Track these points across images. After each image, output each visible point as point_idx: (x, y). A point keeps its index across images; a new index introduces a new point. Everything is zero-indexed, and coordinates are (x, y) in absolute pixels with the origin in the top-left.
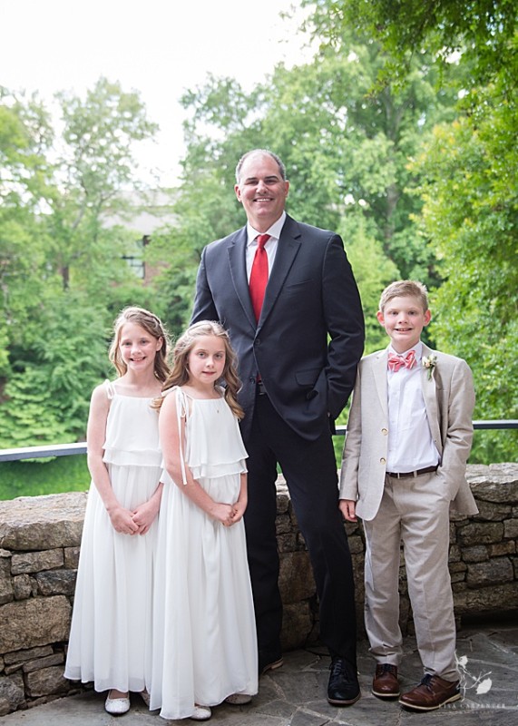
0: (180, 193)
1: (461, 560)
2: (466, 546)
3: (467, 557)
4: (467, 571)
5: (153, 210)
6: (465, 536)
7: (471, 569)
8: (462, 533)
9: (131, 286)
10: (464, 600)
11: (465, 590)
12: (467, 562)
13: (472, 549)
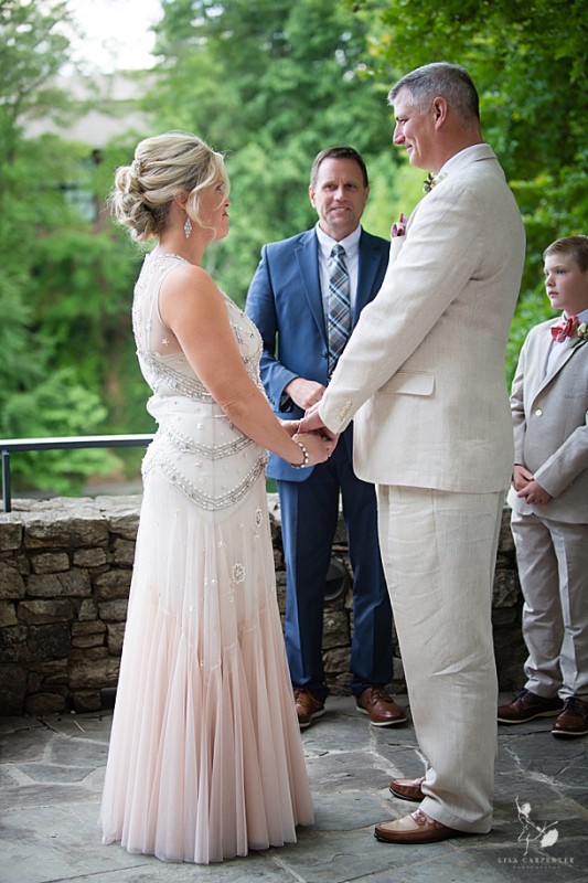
0: (153, 79)
1: (98, 618)
2: (105, 600)
3: (105, 614)
4: (106, 632)
5: (108, 108)
6: (101, 586)
7: (112, 629)
8: (99, 583)
9: (72, 236)
10: (103, 670)
11: (103, 658)
12: (106, 621)
13: (112, 604)
